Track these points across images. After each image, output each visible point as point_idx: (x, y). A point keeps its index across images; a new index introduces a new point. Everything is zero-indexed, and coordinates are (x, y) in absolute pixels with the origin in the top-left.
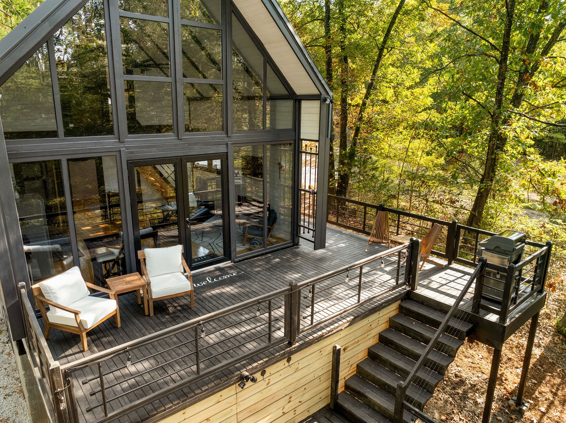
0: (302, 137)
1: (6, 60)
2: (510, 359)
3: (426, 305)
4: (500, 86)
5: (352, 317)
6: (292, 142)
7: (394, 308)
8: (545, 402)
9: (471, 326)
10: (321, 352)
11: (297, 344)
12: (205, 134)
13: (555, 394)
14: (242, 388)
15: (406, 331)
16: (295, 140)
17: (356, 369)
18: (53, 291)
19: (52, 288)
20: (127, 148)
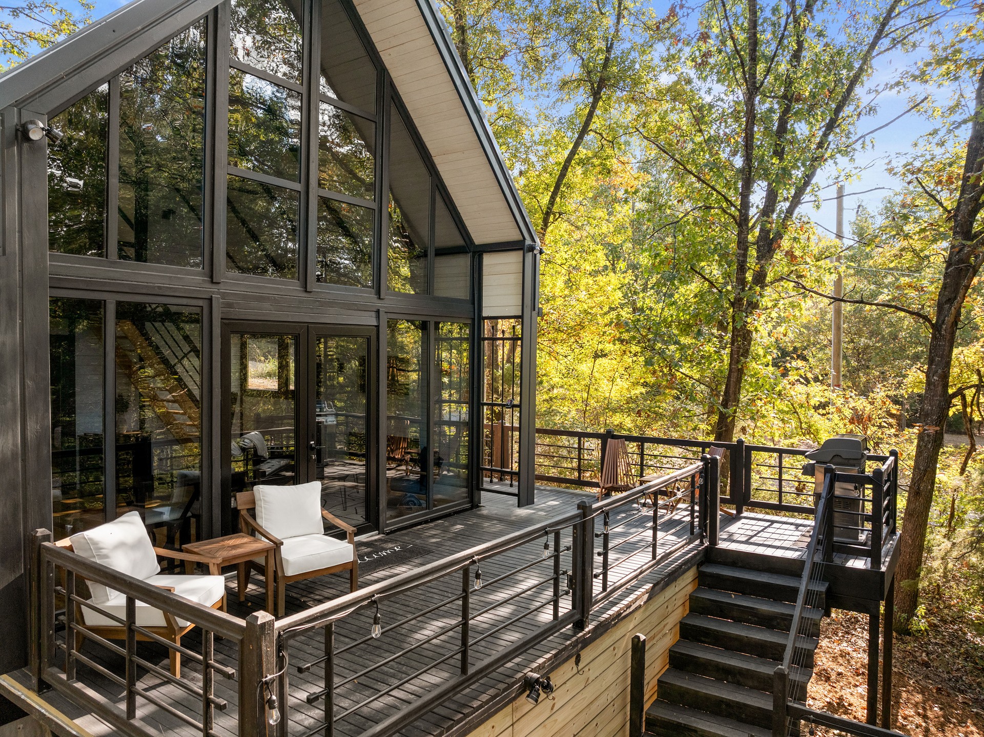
0: (484, 314)
1: (74, 79)
2: (839, 674)
3: (740, 567)
4: (741, 259)
5: (650, 585)
6: (469, 322)
7: (690, 580)
8: (918, 730)
9: (827, 584)
10: (614, 649)
11: (591, 627)
12: (346, 290)
13: (925, 717)
14: (536, 701)
15: (722, 610)
16: (473, 319)
17: (656, 688)
18: (104, 552)
19: (101, 545)
20: (224, 295)
